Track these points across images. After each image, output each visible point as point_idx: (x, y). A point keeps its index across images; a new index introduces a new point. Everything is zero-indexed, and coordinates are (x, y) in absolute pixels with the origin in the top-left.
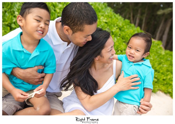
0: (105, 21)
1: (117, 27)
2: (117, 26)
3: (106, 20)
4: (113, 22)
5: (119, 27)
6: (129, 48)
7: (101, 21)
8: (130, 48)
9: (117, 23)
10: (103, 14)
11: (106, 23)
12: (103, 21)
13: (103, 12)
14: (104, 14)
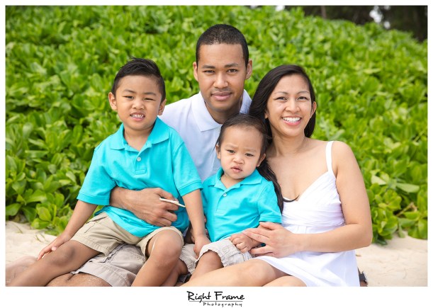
0: (369, 71)
3: (374, 68)
4: (396, 67)
7: (359, 74)
8: (233, 152)
9: (409, 67)
10: (361, 53)
11: (375, 75)
12: (364, 74)
13: (362, 49)
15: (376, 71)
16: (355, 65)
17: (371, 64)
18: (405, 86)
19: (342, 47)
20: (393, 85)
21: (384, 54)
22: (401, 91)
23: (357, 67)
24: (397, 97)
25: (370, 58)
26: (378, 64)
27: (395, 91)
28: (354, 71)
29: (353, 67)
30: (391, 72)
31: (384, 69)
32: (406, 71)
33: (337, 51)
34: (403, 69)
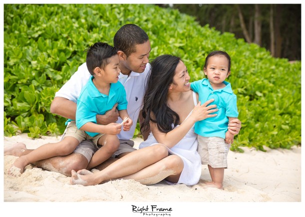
0: (178, 45)
1: (203, 52)
2: (203, 49)
3: (181, 43)
4: (195, 44)
5: (207, 50)
6: (212, 69)
7: (171, 46)
8: (214, 69)
9: (202, 45)
10: (172, 32)
11: (181, 48)
12: (174, 46)
13: (172, 29)
14: (175, 32)
15: (181, 45)
16: (169, 40)
17: (179, 40)
18: (200, 57)
19: (159, 26)
20: (193, 56)
21: (186, 34)
22: (198, 60)
23: (170, 42)
24: (194, 63)
25: (178, 36)
26: (183, 41)
27: (193, 60)
28: (169, 44)
29: (168, 41)
30: (191, 47)
31: (187, 45)
32: (200, 47)
33: (156, 28)
34: (199, 46)
